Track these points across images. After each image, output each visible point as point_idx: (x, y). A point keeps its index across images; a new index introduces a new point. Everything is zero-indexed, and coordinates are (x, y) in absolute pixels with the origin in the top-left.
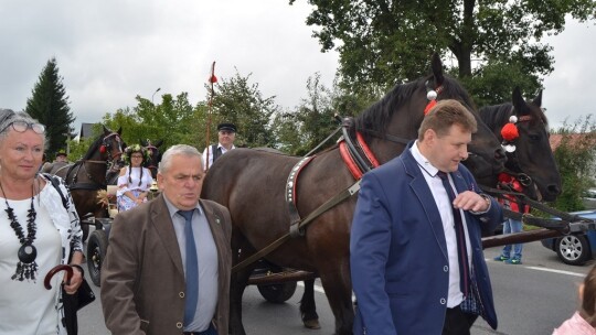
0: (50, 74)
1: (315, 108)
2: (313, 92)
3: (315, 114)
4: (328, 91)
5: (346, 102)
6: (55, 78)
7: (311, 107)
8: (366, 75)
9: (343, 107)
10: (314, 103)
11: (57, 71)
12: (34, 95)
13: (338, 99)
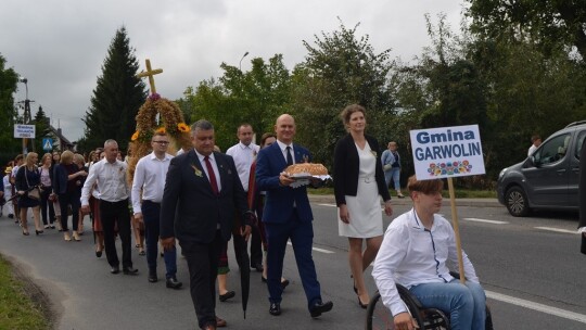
0: (120, 46)
1: (442, 58)
2: (438, 38)
3: (443, 67)
4: (456, 38)
5: (481, 50)
6: (126, 50)
7: (436, 58)
8: (503, 13)
9: (478, 56)
10: (440, 53)
11: (128, 41)
12: (104, 72)
13: (470, 45)
